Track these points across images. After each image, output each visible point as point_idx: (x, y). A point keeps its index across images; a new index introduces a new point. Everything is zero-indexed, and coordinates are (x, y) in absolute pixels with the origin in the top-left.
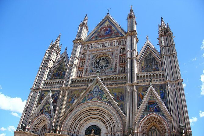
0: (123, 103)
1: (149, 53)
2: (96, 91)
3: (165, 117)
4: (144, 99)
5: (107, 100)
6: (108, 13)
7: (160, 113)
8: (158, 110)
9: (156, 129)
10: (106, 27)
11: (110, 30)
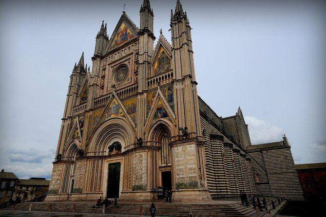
0: (135, 114)
1: (162, 50)
2: (113, 108)
3: (171, 122)
4: (152, 106)
5: (123, 114)
6: (124, 12)
7: (167, 118)
8: (165, 115)
9: (168, 136)
10: (122, 32)
11: (126, 34)
